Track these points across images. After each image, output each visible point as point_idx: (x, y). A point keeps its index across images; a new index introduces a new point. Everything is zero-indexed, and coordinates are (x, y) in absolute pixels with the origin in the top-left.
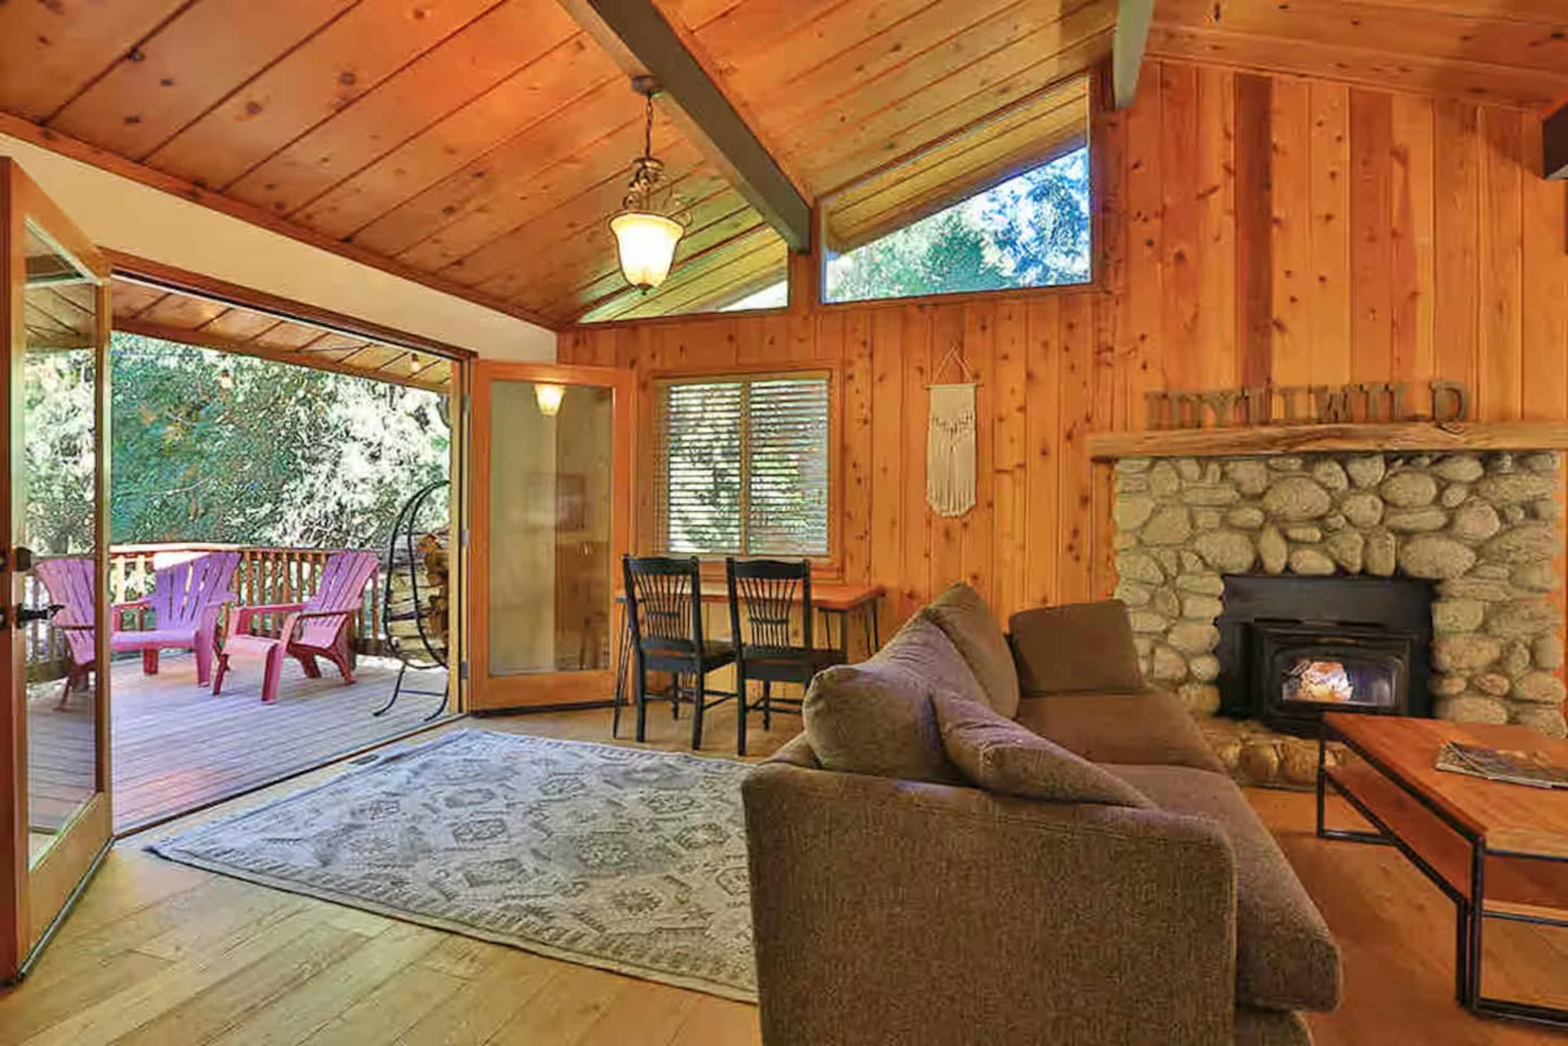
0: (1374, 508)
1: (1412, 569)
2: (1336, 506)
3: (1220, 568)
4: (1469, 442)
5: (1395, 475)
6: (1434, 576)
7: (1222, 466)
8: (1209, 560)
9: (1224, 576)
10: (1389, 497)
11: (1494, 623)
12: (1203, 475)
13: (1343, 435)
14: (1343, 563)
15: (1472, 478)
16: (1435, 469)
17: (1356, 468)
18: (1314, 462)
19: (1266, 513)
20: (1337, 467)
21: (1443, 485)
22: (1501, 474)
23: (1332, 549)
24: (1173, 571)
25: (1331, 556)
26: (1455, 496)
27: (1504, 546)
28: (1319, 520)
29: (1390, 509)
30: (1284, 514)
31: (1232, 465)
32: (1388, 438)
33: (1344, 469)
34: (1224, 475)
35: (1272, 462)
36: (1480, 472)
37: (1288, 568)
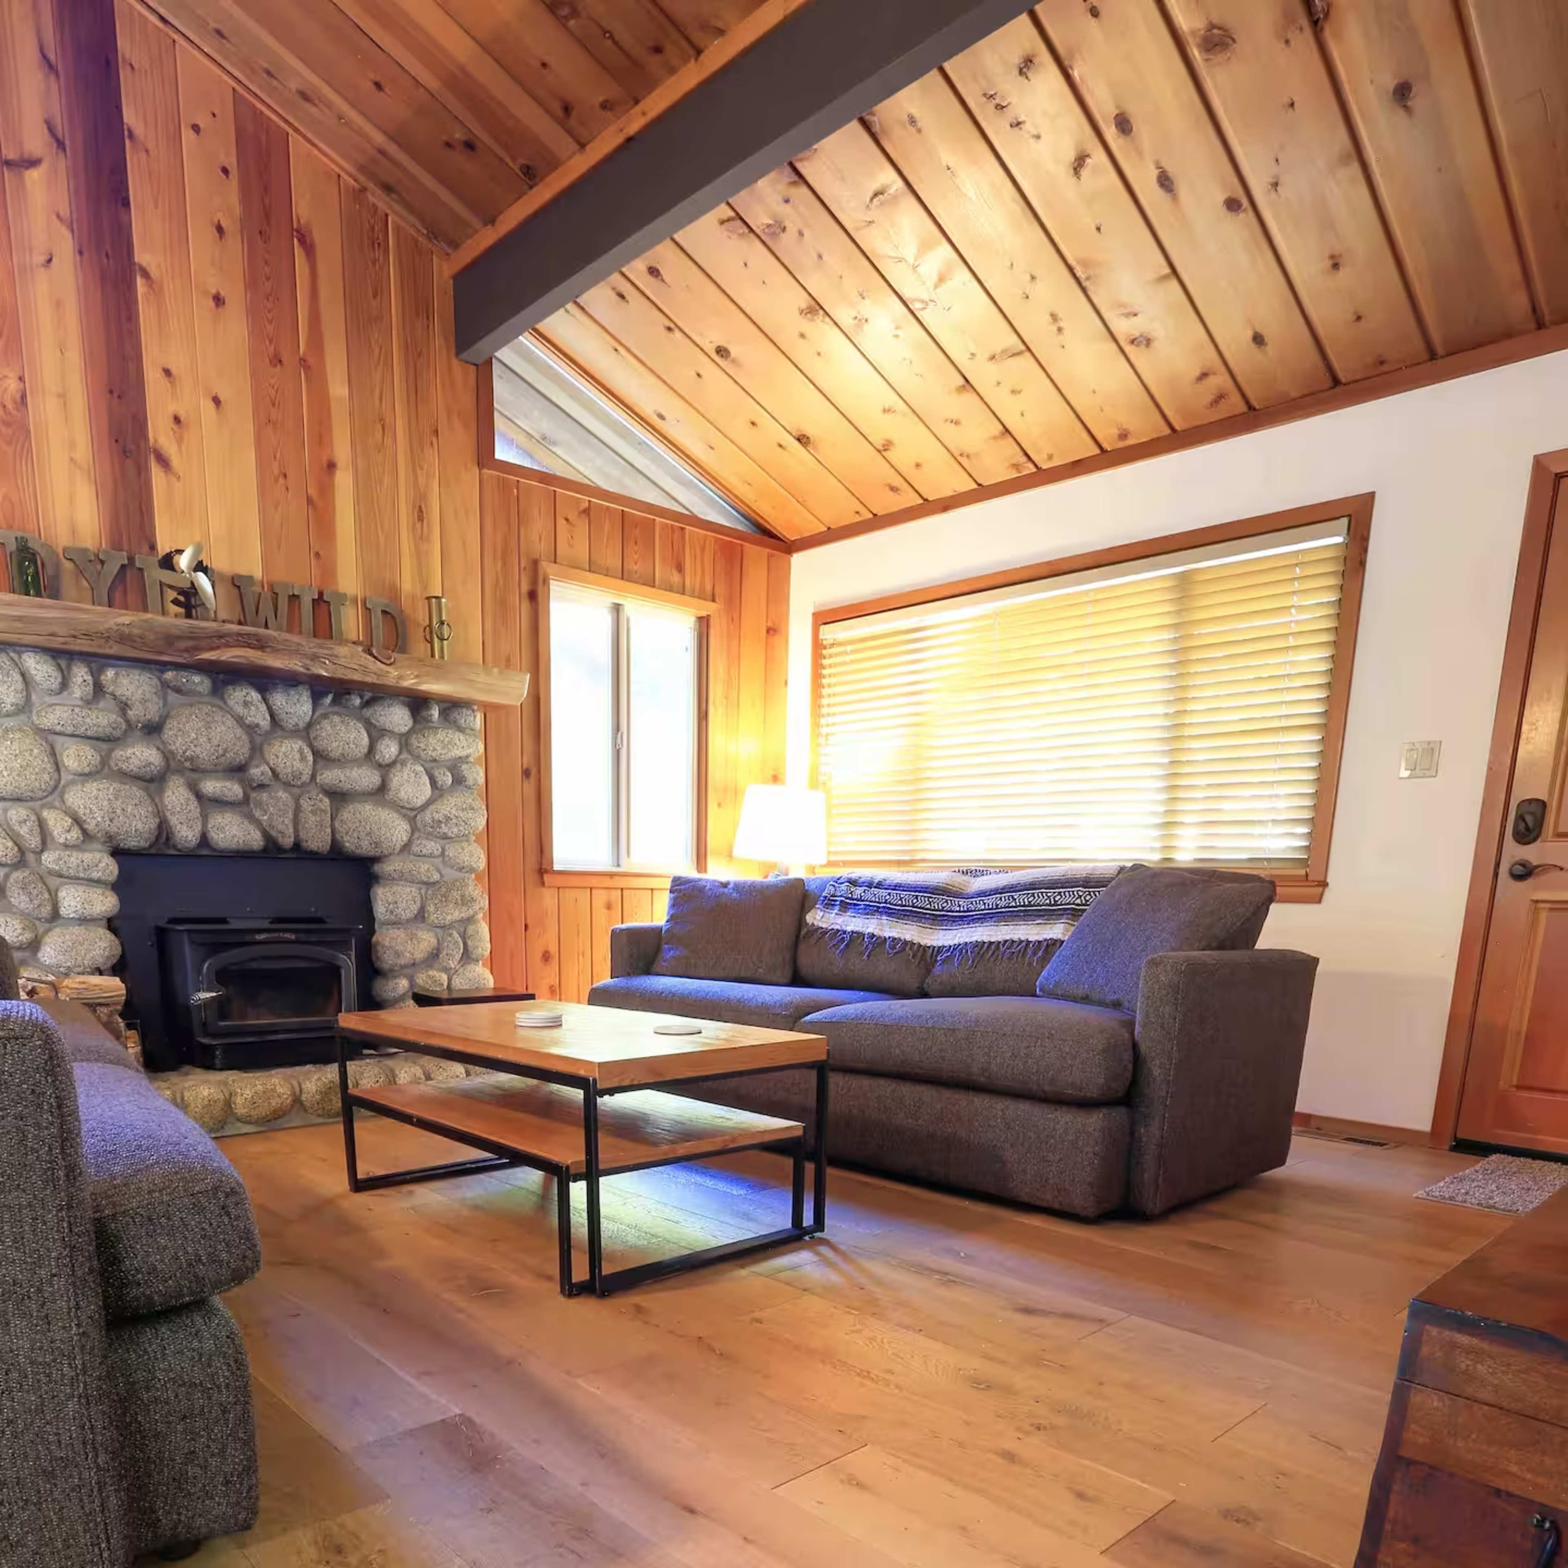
0: (303, 758)
1: (349, 844)
2: (256, 750)
3: (110, 838)
4: (400, 677)
5: (325, 716)
6: (372, 853)
7: (96, 675)
8: (91, 826)
9: (117, 853)
10: (319, 744)
11: (431, 908)
12: (64, 685)
13: (261, 644)
14: (274, 833)
15: (404, 730)
16: (367, 712)
17: (279, 699)
18: (226, 683)
19: (167, 756)
20: (255, 696)
21: (376, 733)
22: (430, 728)
23: (257, 814)
24: (33, 842)
25: (258, 823)
26: (389, 749)
27: (436, 816)
28: (238, 770)
29: (321, 763)
30: (191, 759)
31: (110, 673)
32: (315, 658)
33: (265, 700)
34: (99, 689)
35: (169, 675)
36: (410, 723)
37: (204, 840)
